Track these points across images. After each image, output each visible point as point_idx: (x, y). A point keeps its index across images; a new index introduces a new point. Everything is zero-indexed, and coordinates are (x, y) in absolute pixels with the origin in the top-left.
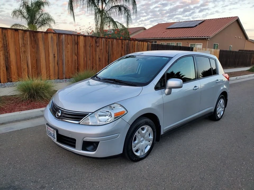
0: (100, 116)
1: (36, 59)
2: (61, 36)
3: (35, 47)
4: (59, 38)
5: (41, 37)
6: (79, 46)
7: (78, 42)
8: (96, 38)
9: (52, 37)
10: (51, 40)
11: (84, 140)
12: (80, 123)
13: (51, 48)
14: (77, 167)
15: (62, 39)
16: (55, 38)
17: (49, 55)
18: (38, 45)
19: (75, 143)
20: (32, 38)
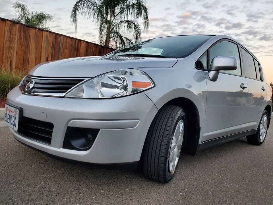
0: (104, 85)
1: (24, 60)
2: (59, 38)
3: (24, 45)
4: (56, 39)
5: (34, 34)
6: (79, 53)
7: (78, 48)
8: (101, 47)
9: (47, 37)
10: (45, 39)
11: (69, 125)
12: (66, 96)
13: (45, 50)
14: (49, 184)
15: (60, 41)
16: (51, 38)
17: (40, 57)
18: (28, 43)
19: (51, 133)
20: (22, 32)
